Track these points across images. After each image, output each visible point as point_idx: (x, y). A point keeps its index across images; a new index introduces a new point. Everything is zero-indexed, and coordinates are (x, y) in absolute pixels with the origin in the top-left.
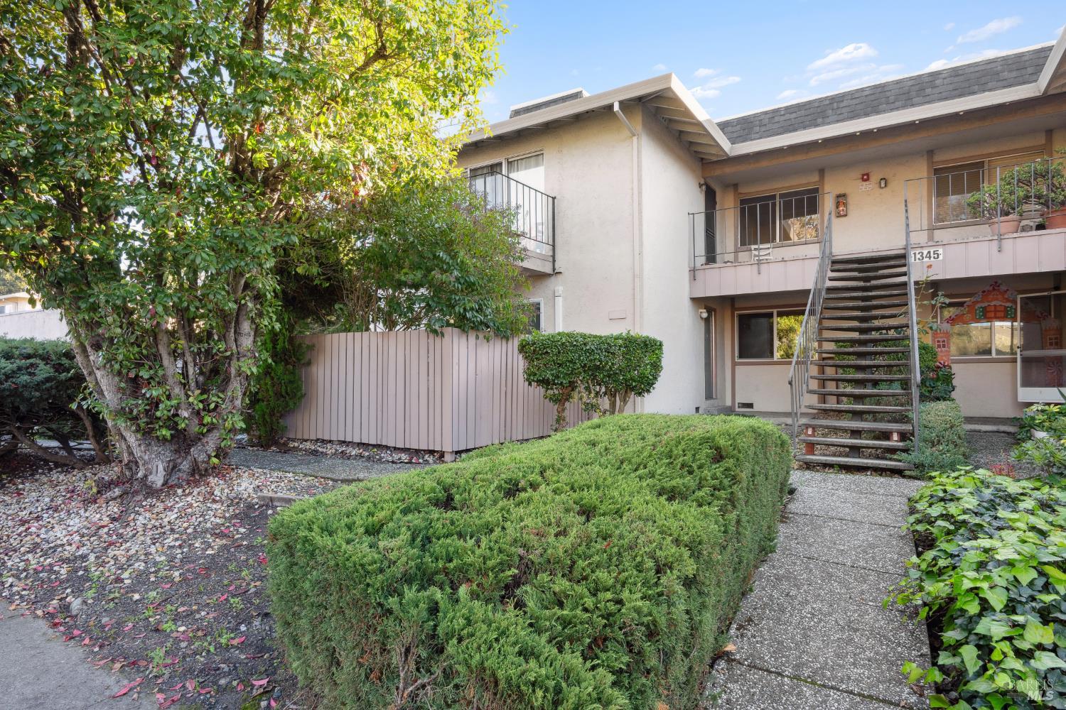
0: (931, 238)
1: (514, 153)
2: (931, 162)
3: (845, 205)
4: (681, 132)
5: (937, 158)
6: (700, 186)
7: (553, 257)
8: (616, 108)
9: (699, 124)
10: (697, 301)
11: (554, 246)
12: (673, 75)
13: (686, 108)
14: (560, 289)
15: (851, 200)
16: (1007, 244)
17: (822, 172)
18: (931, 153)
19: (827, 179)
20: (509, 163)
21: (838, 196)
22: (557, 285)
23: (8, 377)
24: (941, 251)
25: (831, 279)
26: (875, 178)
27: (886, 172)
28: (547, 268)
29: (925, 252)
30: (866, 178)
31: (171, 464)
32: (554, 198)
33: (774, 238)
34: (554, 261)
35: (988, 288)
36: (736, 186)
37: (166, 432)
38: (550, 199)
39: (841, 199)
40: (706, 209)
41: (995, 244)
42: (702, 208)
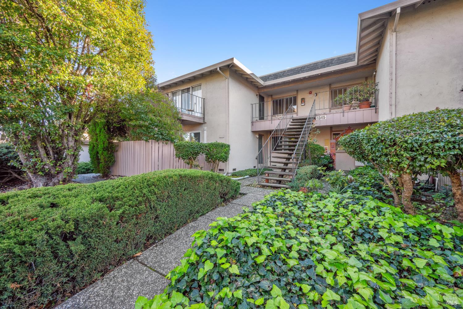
0: (330, 112)
1: (194, 84)
2: (330, 88)
3: (304, 102)
4: (247, 78)
5: (333, 86)
6: (257, 95)
7: (204, 118)
8: (218, 69)
9: (248, 75)
10: (254, 132)
11: (204, 114)
12: (234, 59)
13: (242, 70)
14: (205, 128)
15: (306, 100)
16: (346, 114)
17: (297, 91)
18: (330, 85)
19: (299, 93)
20: (192, 88)
21: (302, 99)
22: (205, 127)
23: (4, 155)
24: (325, 116)
25: (290, 125)
26: (314, 92)
27: (317, 91)
28: (202, 121)
29: (321, 116)
30: (310, 93)
31: (46, 183)
32: (204, 99)
33: (283, 112)
34: (204, 119)
35: (347, 129)
36: (272, 96)
37: (40, 173)
38: (203, 99)
39: (303, 100)
40: (259, 102)
41: (342, 114)
42: (258, 102)
